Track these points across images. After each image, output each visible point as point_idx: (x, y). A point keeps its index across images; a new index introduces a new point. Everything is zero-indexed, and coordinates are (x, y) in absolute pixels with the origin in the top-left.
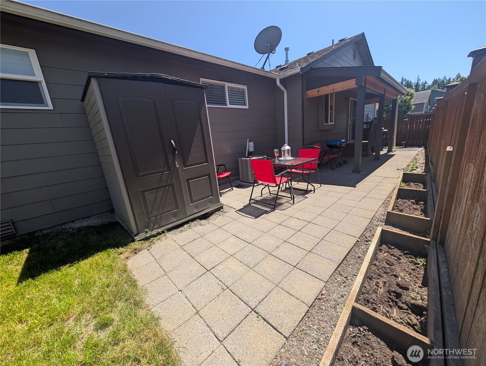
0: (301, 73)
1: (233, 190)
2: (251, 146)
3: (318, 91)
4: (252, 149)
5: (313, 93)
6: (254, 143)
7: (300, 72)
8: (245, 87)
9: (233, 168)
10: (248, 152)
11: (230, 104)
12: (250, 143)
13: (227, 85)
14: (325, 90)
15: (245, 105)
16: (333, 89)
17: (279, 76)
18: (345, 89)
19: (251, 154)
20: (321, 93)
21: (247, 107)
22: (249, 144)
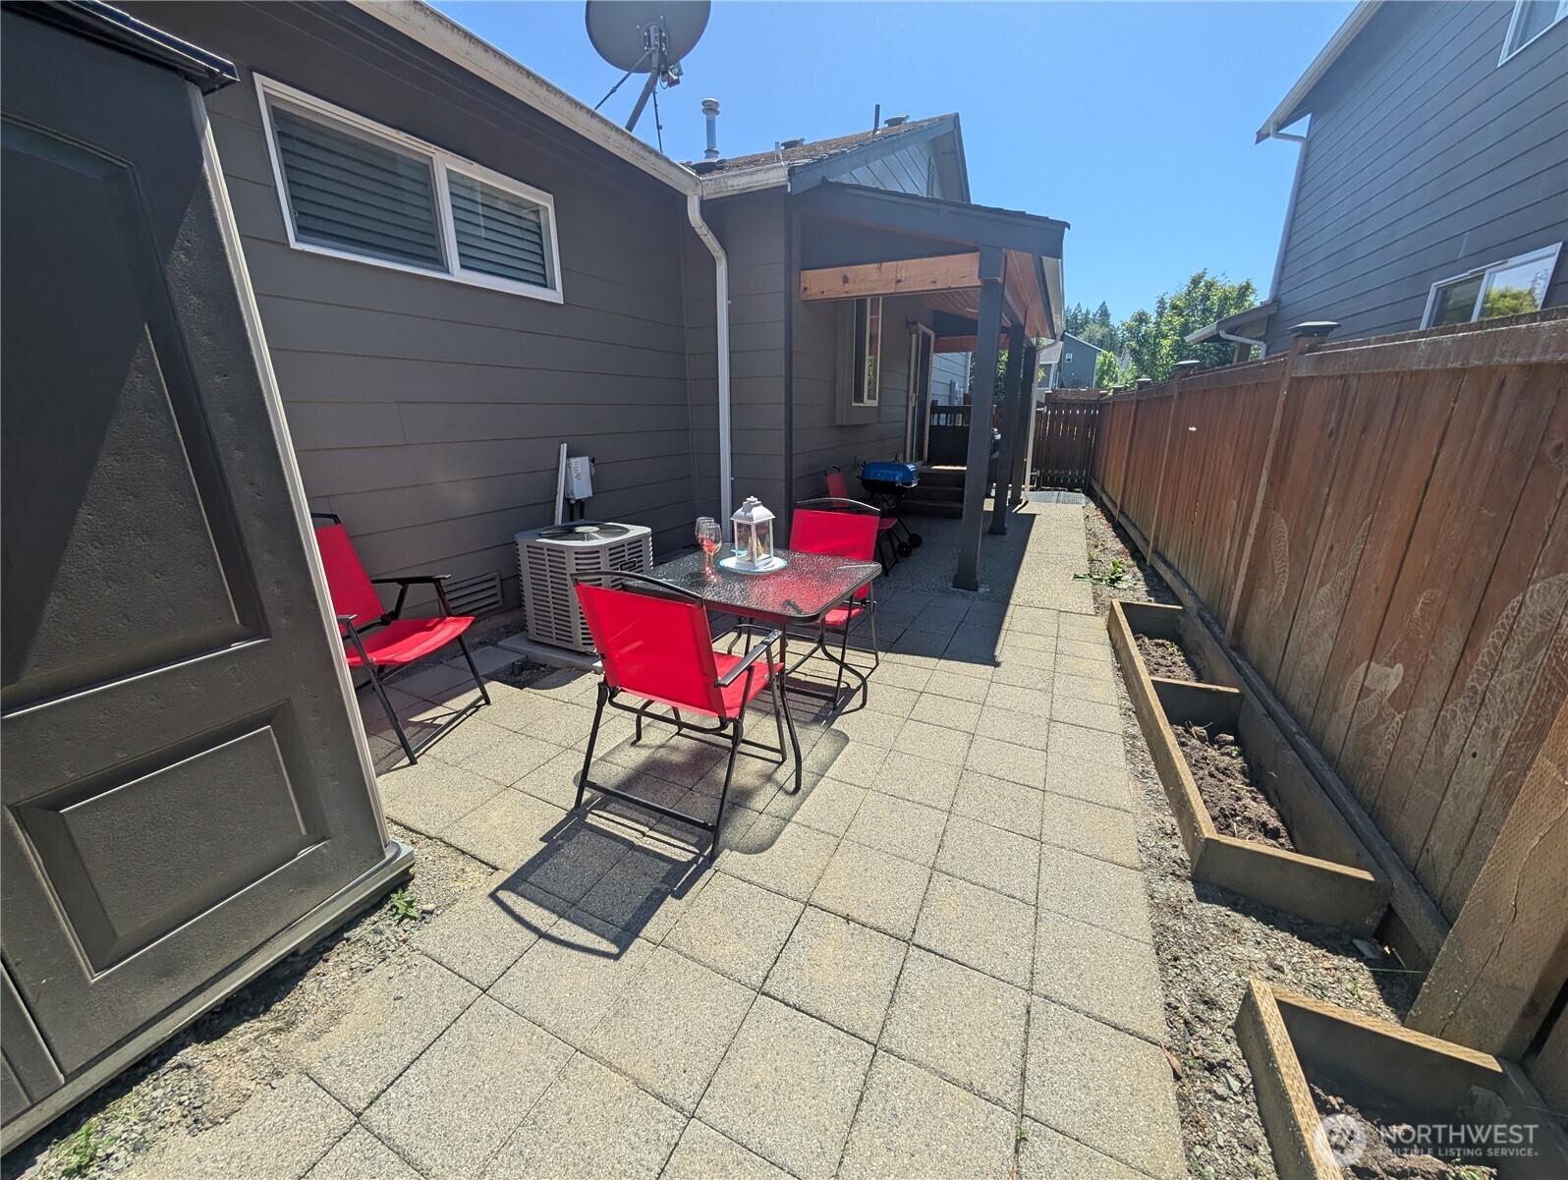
0: (789, 190)
1: (488, 702)
2: (577, 477)
3: (846, 280)
4: (582, 490)
5: (823, 283)
6: (593, 461)
7: (786, 186)
8: (545, 201)
9: (493, 579)
10: (567, 500)
11: (463, 266)
12: (573, 461)
13: (445, 163)
14: (872, 279)
15: (545, 286)
16: (899, 281)
17: (697, 184)
18: (939, 287)
19: (577, 511)
20: (855, 289)
21: (556, 296)
22: (568, 466)
